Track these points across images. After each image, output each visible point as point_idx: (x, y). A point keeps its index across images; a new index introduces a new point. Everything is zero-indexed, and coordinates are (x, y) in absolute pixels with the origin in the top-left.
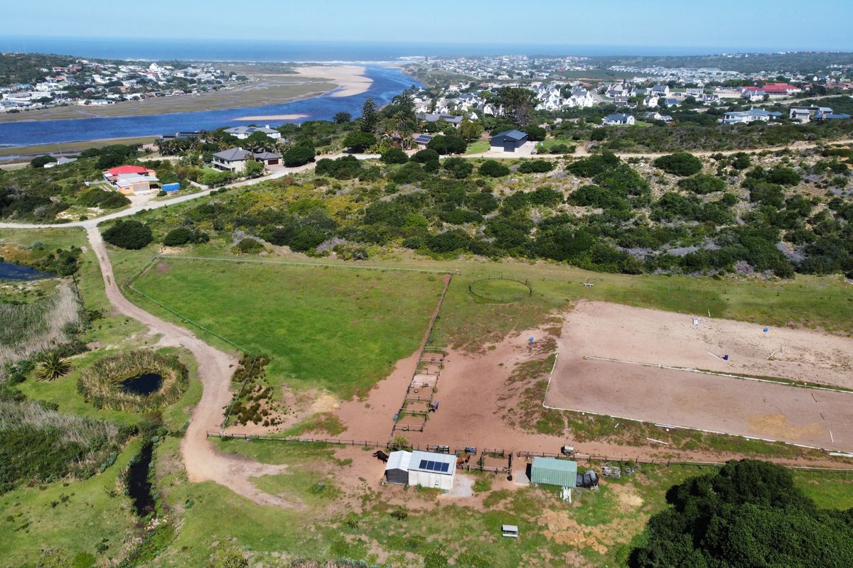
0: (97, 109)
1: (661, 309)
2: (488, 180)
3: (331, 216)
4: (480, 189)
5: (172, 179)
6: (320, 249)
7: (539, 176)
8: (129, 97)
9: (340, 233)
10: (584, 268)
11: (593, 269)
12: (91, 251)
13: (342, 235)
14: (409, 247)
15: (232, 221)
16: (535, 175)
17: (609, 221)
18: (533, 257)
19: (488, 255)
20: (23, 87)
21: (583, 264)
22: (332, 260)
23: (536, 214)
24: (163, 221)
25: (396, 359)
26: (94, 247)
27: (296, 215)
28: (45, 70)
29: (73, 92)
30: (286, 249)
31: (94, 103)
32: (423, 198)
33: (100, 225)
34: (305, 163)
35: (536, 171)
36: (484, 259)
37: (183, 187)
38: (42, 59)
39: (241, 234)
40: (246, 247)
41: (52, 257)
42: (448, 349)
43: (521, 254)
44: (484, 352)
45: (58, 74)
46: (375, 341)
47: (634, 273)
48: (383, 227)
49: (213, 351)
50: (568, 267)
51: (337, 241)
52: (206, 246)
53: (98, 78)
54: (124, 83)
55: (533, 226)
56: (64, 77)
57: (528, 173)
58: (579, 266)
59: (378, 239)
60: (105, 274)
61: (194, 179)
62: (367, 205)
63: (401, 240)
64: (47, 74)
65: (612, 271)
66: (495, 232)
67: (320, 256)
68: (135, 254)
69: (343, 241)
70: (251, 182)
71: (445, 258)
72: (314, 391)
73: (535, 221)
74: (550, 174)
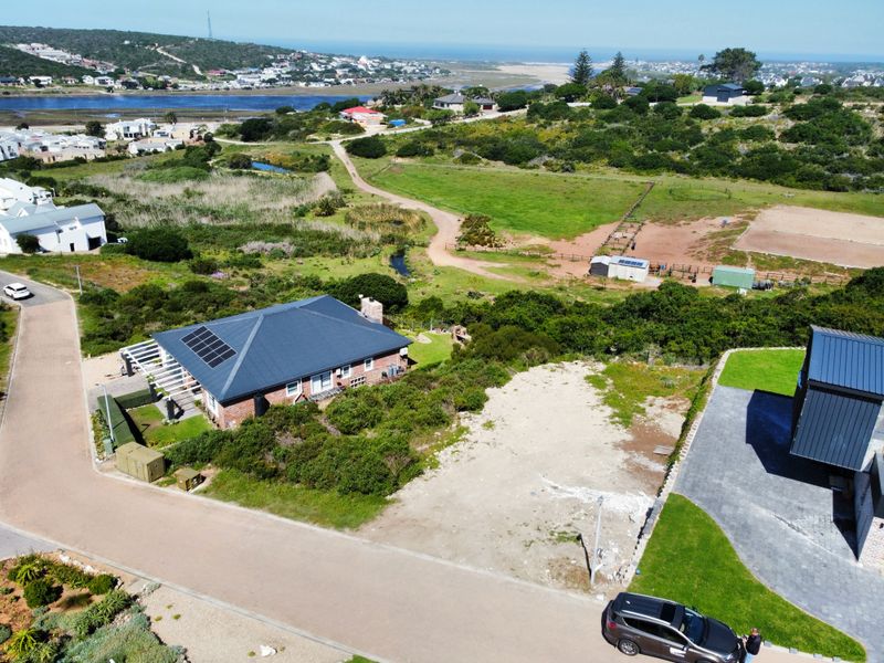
0: (315, 90)
1: (862, 214)
2: (697, 121)
3: (543, 141)
4: (688, 128)
5: (398, 117)
6: (531, 163)
7: (751, 119)
8: (343, 81)
9: (550, 152)
10: (787, 186)
11: (796, 187)
12: (337, 158)
13: (552, 154)
14: (614, 166)
15: (453, 142)
16: (747, 119)
17: (821, 154)
18: (736, 177)
19: (691, 174)
20: (253, 70)
21: (786, 182)
22: (543, 170)
23: (742, 147)
24: (394, 141)
25: (599, 224)
26: (339, 156)
27: (510, 140)
28: (271, 57)
29: (296, 76)
30: (500, 163)
31: (313, 85)
32: (630, 132)
33: (341, 143)
34: (517, 108)
35: (749, 115)
36: (686, 176)
37: (408, 122)
38: (269, 49)
39: (461, 151)
40: (465, 159)
41: (307, 160)
42: (647, 222)
43: (724, 174)
44: (679, 226)
45: (282, 61)
46: (581, 215)
47: (839, 190)
48: (590, 150)
49: (443, 213)
50: (770, 185)
51: (547, 159)
52: (433, 158)
53: (315, 67)
54: (338, 71)
55: (739, 156)
56: (287, 63)
57: (740, 116)
58: (782, 185)
59: (586, 159)
60: (351, 173)
61: (419, 117)
62: (575, 135)
63: (606, 161)
64: (272, 60)
65: (815, 188)
66: (699, 157)
67: (531, 168)
68: (372, 161)
69: (552, 159)
70: (468, 121)
71: (648, 175)
72: (527, 236)
73: (742, 152)
74: (764, 117)
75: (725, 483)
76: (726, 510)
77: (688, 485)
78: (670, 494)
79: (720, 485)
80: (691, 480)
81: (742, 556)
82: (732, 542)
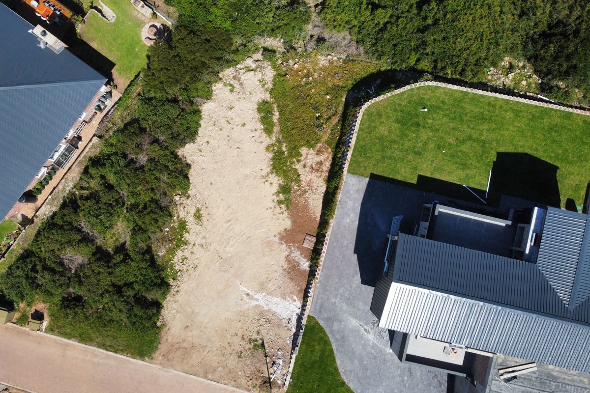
75: (337, 301)
76: (336, 326)
77: (318, 307)
78: (308, 315)
79: (334, 304)
80: (319, 301)
81: (338, 362)
82: (335, 352)
